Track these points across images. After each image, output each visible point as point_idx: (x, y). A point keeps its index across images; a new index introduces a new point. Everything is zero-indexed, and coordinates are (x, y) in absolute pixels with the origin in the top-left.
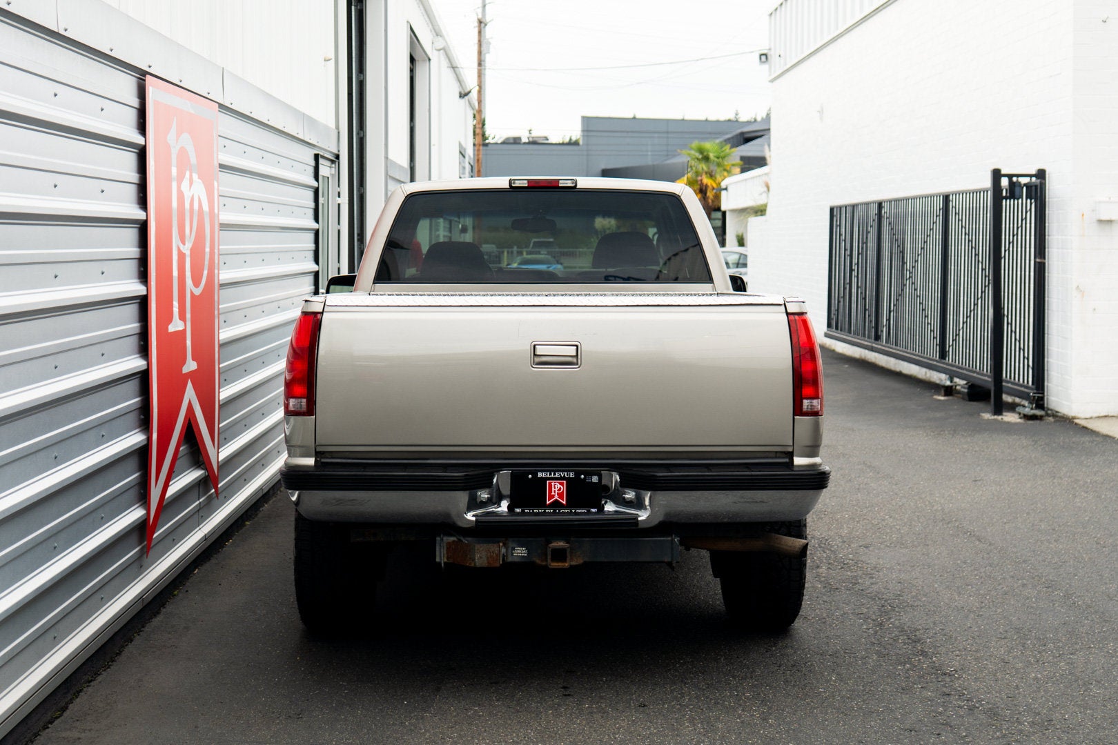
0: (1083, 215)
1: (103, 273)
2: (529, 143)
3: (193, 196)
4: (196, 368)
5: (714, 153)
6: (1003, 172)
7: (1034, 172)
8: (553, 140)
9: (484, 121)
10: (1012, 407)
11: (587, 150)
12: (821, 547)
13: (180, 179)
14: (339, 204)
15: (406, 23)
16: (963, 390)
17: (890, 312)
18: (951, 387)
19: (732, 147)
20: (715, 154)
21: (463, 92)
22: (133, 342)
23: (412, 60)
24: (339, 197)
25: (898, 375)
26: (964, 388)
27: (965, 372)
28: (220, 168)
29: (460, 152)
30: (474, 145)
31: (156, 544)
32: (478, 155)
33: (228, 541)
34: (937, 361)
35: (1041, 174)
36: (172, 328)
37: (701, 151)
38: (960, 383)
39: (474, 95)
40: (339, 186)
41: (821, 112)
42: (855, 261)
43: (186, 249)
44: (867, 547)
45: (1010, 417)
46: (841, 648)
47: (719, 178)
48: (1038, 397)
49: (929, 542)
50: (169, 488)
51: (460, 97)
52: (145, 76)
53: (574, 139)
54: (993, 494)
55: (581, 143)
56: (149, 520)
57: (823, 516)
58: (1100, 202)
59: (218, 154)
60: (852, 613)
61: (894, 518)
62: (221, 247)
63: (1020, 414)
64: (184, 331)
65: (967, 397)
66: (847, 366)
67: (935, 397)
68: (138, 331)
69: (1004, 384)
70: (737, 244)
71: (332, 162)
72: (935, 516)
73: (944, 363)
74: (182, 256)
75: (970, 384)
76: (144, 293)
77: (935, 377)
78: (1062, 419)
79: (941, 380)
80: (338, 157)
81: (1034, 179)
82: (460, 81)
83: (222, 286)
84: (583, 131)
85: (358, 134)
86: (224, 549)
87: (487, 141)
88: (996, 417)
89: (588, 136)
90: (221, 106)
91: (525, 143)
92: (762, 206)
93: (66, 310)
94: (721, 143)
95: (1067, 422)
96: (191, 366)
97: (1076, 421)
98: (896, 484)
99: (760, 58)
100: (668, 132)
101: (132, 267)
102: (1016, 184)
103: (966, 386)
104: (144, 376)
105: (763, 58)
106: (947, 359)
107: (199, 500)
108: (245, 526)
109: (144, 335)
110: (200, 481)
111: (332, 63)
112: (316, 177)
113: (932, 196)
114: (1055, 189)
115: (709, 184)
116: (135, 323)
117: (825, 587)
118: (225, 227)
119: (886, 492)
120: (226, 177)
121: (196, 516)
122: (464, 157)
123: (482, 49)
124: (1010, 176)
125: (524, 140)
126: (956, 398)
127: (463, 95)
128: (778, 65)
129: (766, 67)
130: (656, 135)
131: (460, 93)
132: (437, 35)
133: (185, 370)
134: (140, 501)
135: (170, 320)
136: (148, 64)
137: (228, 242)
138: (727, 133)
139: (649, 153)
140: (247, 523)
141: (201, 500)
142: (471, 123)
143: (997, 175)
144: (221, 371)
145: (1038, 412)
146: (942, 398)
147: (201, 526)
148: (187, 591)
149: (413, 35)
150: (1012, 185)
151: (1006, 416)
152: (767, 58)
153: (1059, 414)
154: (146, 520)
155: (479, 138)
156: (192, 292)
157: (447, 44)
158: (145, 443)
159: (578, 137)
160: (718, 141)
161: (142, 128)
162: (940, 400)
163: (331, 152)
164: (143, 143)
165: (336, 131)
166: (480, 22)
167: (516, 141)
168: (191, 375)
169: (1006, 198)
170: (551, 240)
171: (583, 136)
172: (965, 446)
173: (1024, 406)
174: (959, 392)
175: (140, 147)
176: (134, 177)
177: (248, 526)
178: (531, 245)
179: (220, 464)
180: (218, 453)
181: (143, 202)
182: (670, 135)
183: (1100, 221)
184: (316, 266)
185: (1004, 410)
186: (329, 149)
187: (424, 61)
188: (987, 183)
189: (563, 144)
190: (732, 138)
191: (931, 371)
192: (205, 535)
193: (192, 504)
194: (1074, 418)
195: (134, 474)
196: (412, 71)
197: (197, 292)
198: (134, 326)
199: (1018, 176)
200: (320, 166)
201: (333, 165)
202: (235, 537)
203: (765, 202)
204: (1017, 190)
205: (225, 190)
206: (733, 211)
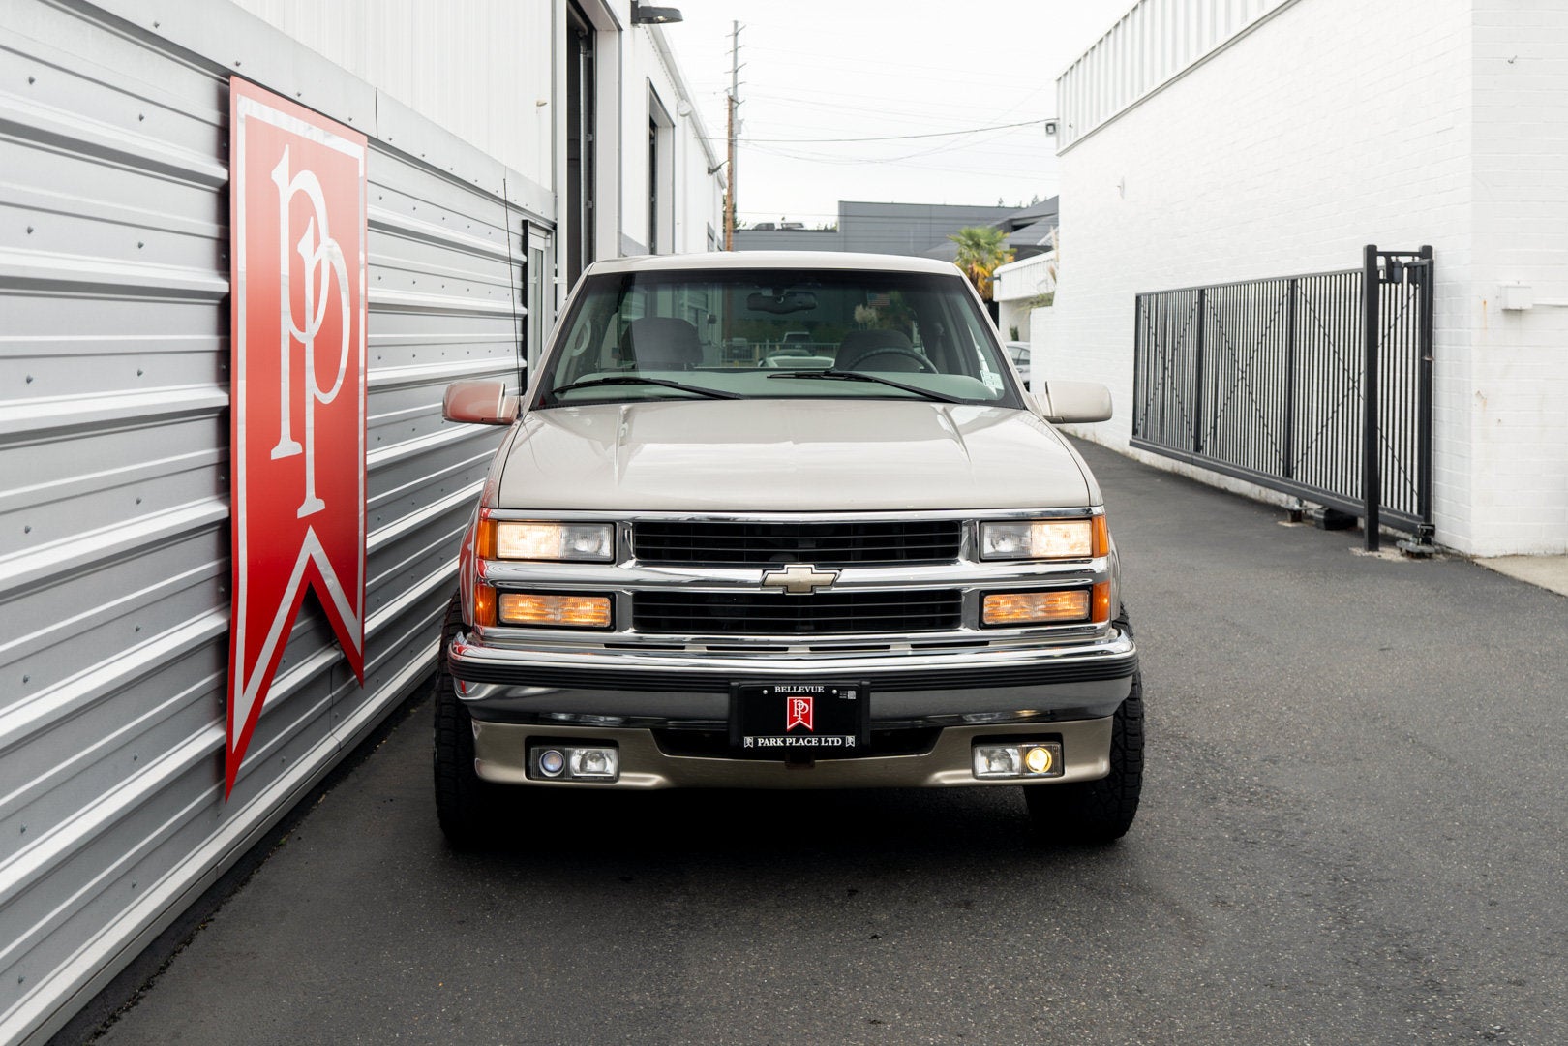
0: (1485, 303)
1: (139, 374)
2: (783, 230)
3: (320, 262)
4: (323, 507)
5: (986, 238)
6: (1379, 249)
7: (1416, 249)
8: (809, 226)
9: (735, 207)
10: (1392, 541)
11: (845, 237)
12: (1208, 761)
13: (296, 235)
14: (556, 285)
15: (645, 79)
16: (1317, 516)
17: (1216, 418)
18: (1300, 511)
19: (1005, 232)
20: (987, 241)
21: (712, 168)
22: (208, 477)
23: (653, 125)
24: (556, 276)
25: (1223, 493)
26: (1319, 513)
27: (1320, 494)
28: (369, 225)
29: (709, 235)
30: (724, 231)
31: (243, 779)
32: (728, 242)
33: (380, 742)
34: (1281, 480)
35: (1427, 252)
36: (276, 454)
37: (971, 236)
38: (1313, 508)
39: (724, 170)
40: (556, 263)
41: (1122, 187)
42: (1169, 357)
43: (307, 339)
44: (1274, 763)
45: (1388, 554)
46: (1299, 971)
47: (990, 267)
48: (1427, 530)
49: (1360, 755)
50: (270, 691)
51: (709, 173)
52: (228, 77)
53: (829, 227)
54: (1416, 672)
55: (838, 229)
56: (232, 744)
57: (1195, 705)
58: (1507, 287)
59: (366, 207)
60: (1294, 893)
61: (1296, 711)
62: (369, 336)
63: (1401, 550)
64: (302, 456)
65: (1323, 525)
66: (1158, 481)
67: (1280, 523)
68: (214, 460)
69: (1380, 512)
70: (1011, 338)
71: (548, 232)
72: (1350, 708)
73: (1290, 483)
74: (297, 348)
75: (1327, 509)
76: (226, 403)
77: (1273, 497)
78: (1456, 558)
79: (1281, 501)
80: (555, 226)
81: (1417, 258)
82: (709, 155)
83: (371, 390)
84: (840, 216)
85: (586, 205)
86: (373, 756)
87: (738, 228)
88: (1370, 553)
89: (845, 222)
90: (372, 140)
91: (778, 230)
92: (1048, 294)
93: (51, 436)
94: (992, 228)
95: (1465, 562)
96: (312, 505)
97: (1476, 560)
98: (1278, 654)
99: (1047, 129)
100: (931, 218)
101: (208, 364)
102: (1396, 265)
103: (1323, 512)
104: (225, 529)
105: (1051, 128)
106: (1295, 477)
107: (331, 692)
108: (409, 714)
109: (225, 467)
110: (333, 666)
111: (548, 106)
112: (525, 249)
113: (1273, 280)
114: (1445, 271)
115: (980, 273)
116: (211, 448)
117: (1235, 839)
118: (375, 307)
119: (1268, 666)
120: (377, 238)
121: (327, 715)
122: (713, 240)
123: (734, 129)
124: (1387, 255)
125: (778, 226)
126: (1306, 525)
127: (711, 171)
128: (1067, 137)
129: (1053, 138)
130: (919, 221)
131: (709, 169)
132: (682, 99)
133: (303, 512)
134: (215, 718)
135: (275, 440)
136: (235, 61)
137: (382, 330)
138: (998, 219)
139: (911, 240)
140: (413, 711)
141: (334, 694)
142: (720, 209)
143: (1371, 252)
144: (368, 509)
145: (1425, 549)
146: (1290, 525)
147: (333, 731)
148: (300, 838)
149: (654, 95)
150: (1391, 266)
151: (1383, 552)
152: (1054, 128)
153: (1451, 551)
154: (224, 746)
155: (729, 224)
156: (316, 400)
157: (693, 108)
158: (225, 629)
159: (834, 225)
160: (989, 226)
161: (224, 154)
162: (1288, 528)
163: (547, 221)
164: (226, 178)
165: (552, 194)
166: (731, 100)
167: (769, 227)
168: (314, 519)
169: (1383, 282)
170: (807, 333)
171: (841, 222)
172: (1348, 595)
173: (1407, 540)
174: (1311, 518)
175: (221, 184)
176: (211, 229)
177: (413, 716)
178: (785, 339)
179: (366, 639)
180: (363, 623)
181: (224, 265)
182: (933, 221)
183: (1507, 311)
184: (524, 362)
185: (1380, 544)
186: (542, 215)
187: (668, 127)
188: (1359, 263)
189: (818, 231)
190: (1004, 224)
191: (1268, 490)
192: (340, 743)
193: (317, 703)
194: (1474, 557)
195: (206, 677)
196: (652, 138)
197: (328, 398)
198: (209, 453)
199: (1397, 254)
200: (530, 237)
201: (549, 237)
202: (393, 733)
203: (1050, 291)
204: (1397, 271)
205: (375, 256)
206: (1008, 302)
